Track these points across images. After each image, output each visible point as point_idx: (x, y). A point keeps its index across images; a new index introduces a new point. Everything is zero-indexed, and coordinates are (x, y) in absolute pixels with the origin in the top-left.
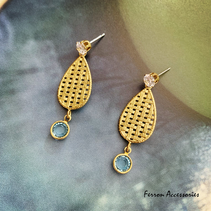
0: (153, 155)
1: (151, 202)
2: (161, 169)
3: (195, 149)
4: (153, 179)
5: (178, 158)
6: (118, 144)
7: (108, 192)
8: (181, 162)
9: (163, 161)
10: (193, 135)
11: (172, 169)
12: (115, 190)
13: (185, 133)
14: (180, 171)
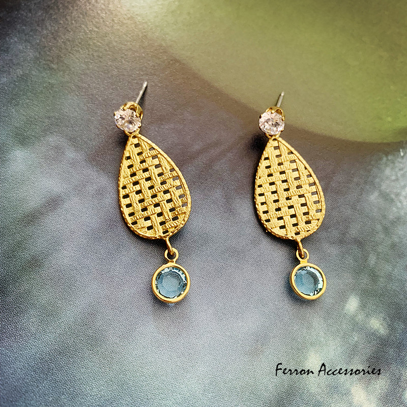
0: (341, 242)
1: (385, 319)
2: (365, 258)
3: (392, 200)
4: (365, 280)
5: (379, 227)
6: (279, 254)
7: (312, 344)
8: (386, 230)
9: (360, 243)
10: (377, 180)
11: (380, 249)
12: (322, 334)
13: (366, 183)
14: (393, 246)
